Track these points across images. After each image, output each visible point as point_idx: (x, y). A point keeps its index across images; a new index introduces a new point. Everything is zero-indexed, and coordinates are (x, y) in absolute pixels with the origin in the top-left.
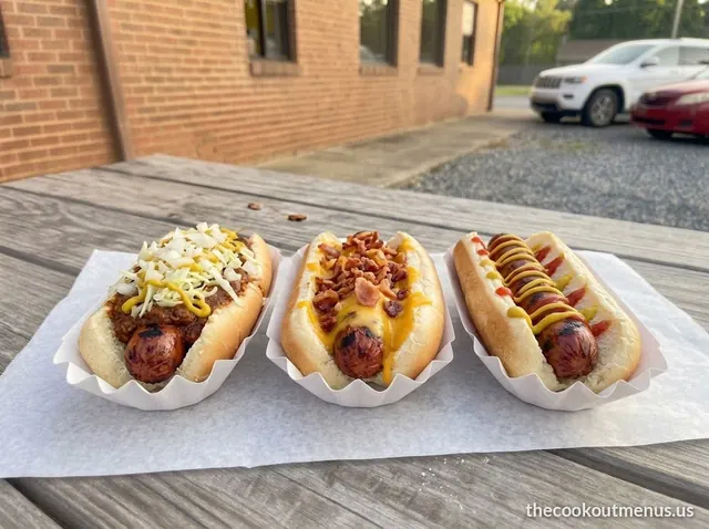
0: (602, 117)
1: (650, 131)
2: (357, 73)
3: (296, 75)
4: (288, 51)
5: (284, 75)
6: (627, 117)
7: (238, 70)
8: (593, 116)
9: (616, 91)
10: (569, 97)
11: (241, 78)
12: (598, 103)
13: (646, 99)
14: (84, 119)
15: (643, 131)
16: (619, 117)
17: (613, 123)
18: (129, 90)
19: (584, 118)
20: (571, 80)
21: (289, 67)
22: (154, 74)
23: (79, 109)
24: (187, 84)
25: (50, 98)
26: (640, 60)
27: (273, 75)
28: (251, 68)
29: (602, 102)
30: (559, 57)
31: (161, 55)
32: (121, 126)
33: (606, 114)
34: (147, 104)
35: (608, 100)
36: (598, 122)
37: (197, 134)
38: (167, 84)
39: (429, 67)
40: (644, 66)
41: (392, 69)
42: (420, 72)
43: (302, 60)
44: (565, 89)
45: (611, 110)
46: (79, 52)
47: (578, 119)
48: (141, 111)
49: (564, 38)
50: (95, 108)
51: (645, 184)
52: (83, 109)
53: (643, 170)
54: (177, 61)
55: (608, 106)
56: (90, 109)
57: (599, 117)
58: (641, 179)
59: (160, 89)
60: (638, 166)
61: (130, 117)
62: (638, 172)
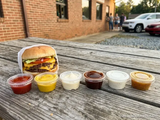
0: (139, 30)
1: (150, 33)
2: (82, 21)
3: (68, 22)
4: (66, 17)
5: (65, 22)
6: (144, 31)
7: (55, 21)
9: (142, 25)
10: (131, 26)
11: (56, 23)
12: (137, 28)
13: (148, 26)
14: (20, 31)
17: (141, 32)
18: (30, 25)
20: (131, 22)
21: (67, 20)
22: (36, 22)
24: (43, 24)
25: (13, 27)
26: (147, 18)
27: (63, 22)
28: (58, 21)
29: (139, 27)
30: (129, 18)
31: (37, 18)
32: (28, 33)
33: (140, 30)
34: (34, 28)
35: (140, 27)
36: (138, 32)
37: (45, 35)
38: (39, 24)
39: (99, 20)
41: (90, 21)
42: (96, 21)
43: (69, 19)
44: (130, 24)
45: (141, 29)
47: (133, 31)
48: (33, 30)
49: (130, 14)
50: (23, 29)
51: (149, 45)
52: (20, 29)
53: (148, 42)
54: (41, 19)
55: (140, 28)
56: (21, 29)
57: (138, 31)
58: (148, 44)
59: (37, 25)
60: (147, 41)
61: (30, 31)
62: (147, 43)
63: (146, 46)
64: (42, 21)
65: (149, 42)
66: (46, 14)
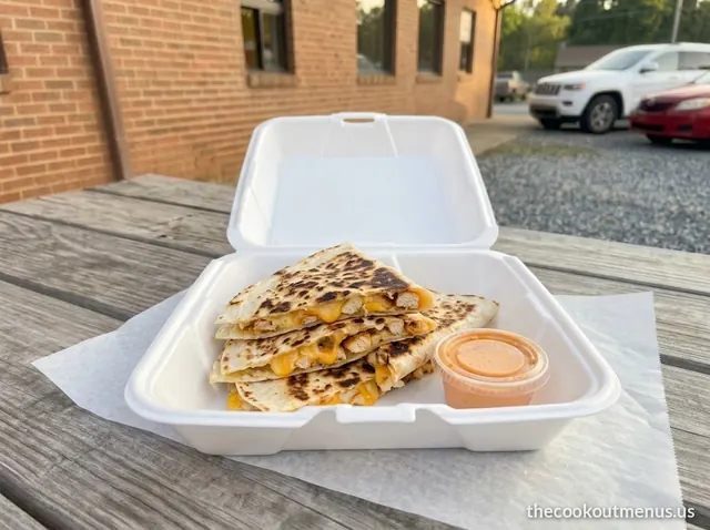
0: (602, 123)
1: (649, 136)
2: (354, 83)
3: (293, 86)
4: (286, 62)
5: (281, 86)
6: (626, 123)
7: (235, 83)
8: (593, 122)
9: (615, 97)
10: (568, 103)
11: (239, 90)
12: (597, 108)
13: (645, 105)
14: (83, 134)
15: (642, 137)
16: (619, 123)
17: (612, 129)
18: (127, 104)
19: (583, 124)
20: (569, 87)
21: (287, 78)
22: (153, 88)
23: (77, 124)
24: (185, 97)
25: (48, 114)
26: (639, 66)
27: (270, 86)
28: (248, 82)
29: (602, 108)
30: (559, 63)
31: (158, 69)
32: (118, 139)
33: (605, 120)
34: (145, 118)
35: (607, 106)
36: (596, 128)
37: (195, 146)
38: (164, 97)
39: (428, 75)
40: (643, 71)
41: (390, 79)
42: (418, 81)
43: (299, 71)
44: (564, 95)
45: (611, 115)
46: (78, 67)
47: (577, 125)
48: (139, 124)
49: (563, 45)
50: (94, 122)
51: (644, 191)
52: (82, 124)
53: (643, 176)
54: (175, 74)
55: (608, 111)
56: (89, 123)
57: (598, 124)
58: (640, 186)
59: (158, 103)
60: (637, 173)
61: (128, 130)
62: (637, 178)
63: (633, 195)
64: (178, 83)
65: (646, 174)
66: (196, 52)
